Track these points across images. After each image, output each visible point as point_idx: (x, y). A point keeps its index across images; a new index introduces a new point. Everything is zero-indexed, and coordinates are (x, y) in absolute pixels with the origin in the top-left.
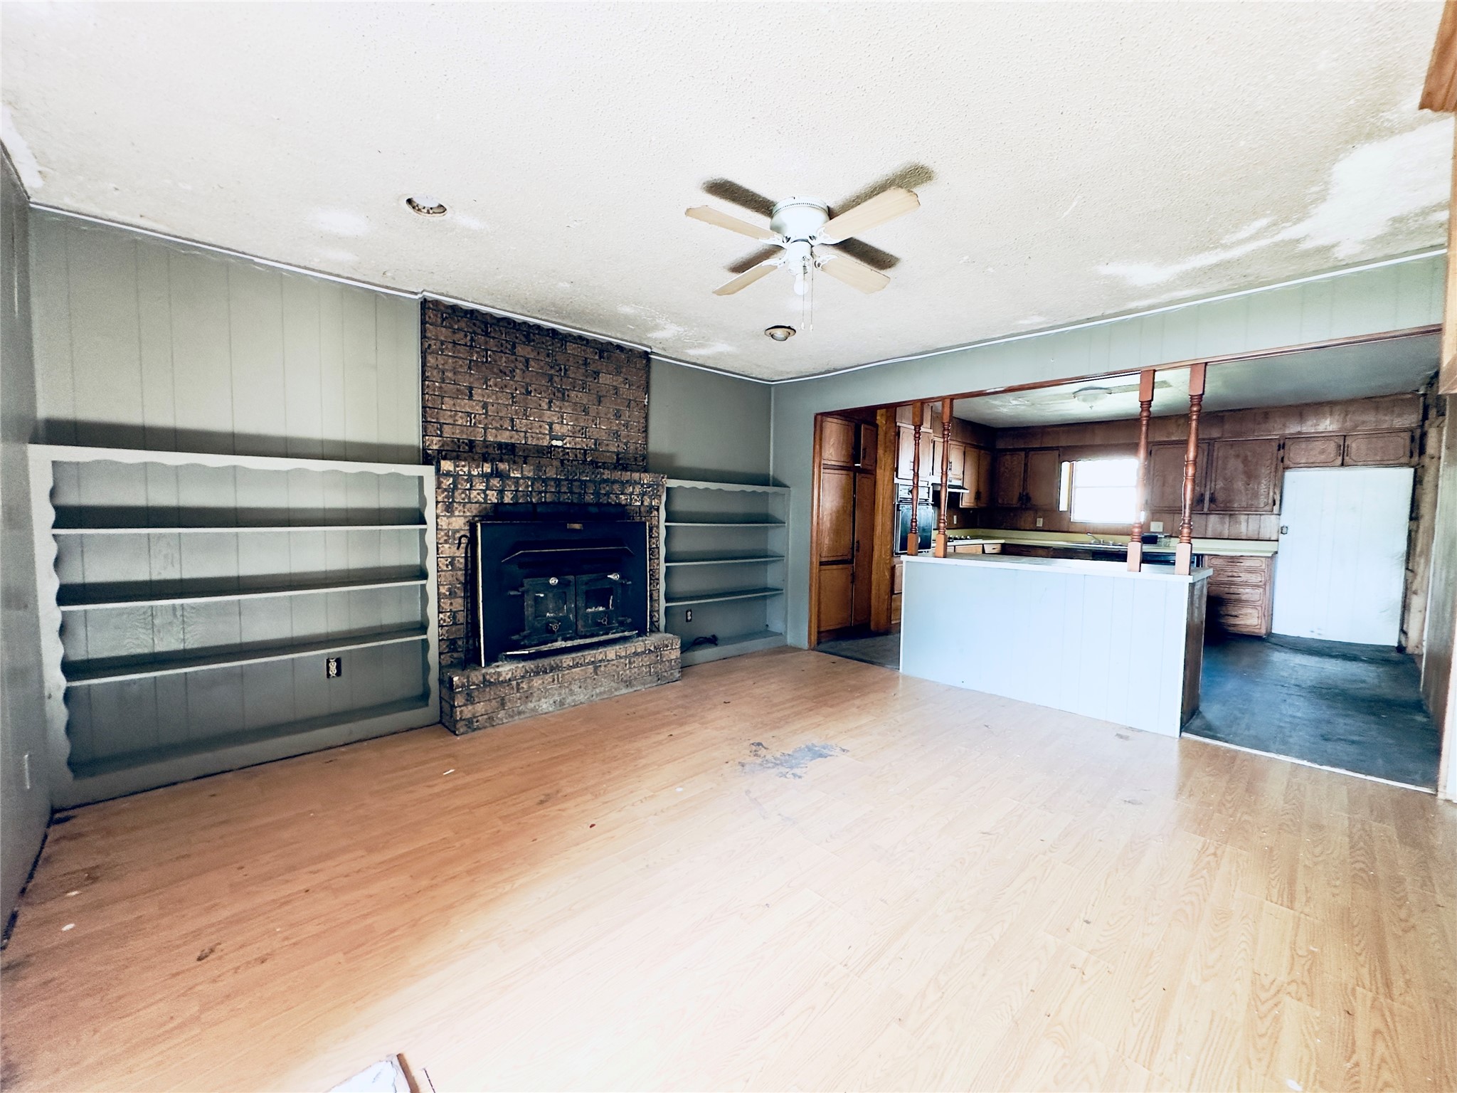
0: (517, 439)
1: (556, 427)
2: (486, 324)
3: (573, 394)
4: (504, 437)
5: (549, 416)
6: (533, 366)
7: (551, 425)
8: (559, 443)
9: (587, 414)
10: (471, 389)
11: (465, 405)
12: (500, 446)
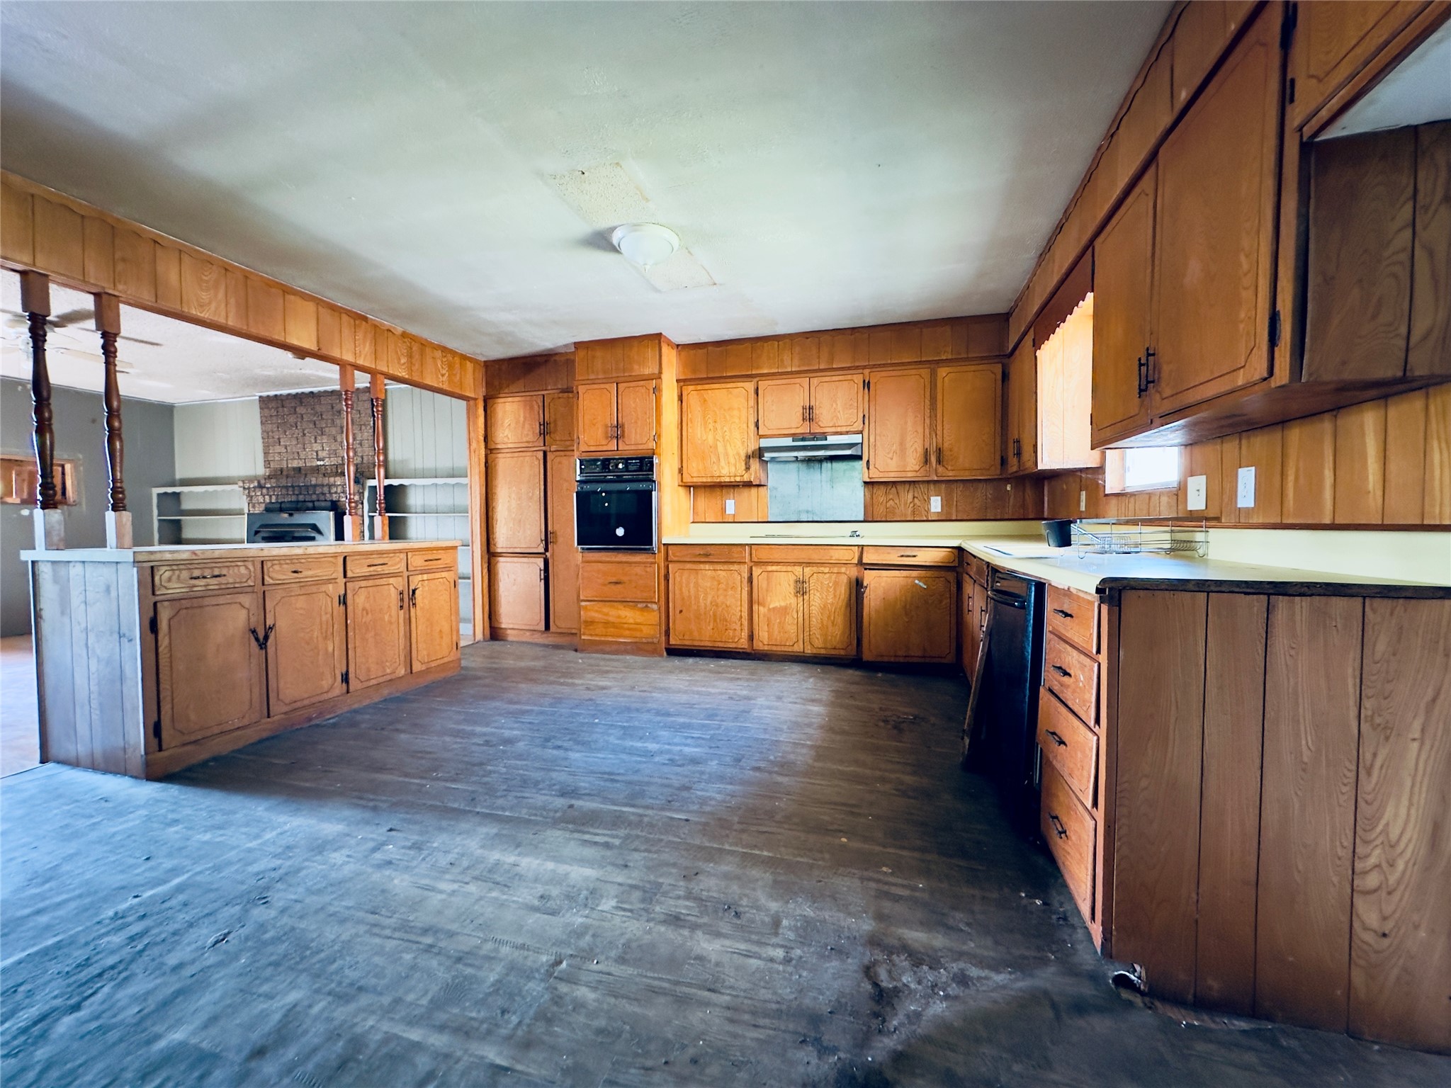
0: (301, 464)
1: (320, 453)
2: (282, 400)
3: (327, 430)
4: (295, 464)
5: (317, 447)
6: (306, 418)
7: (317, 452)
8: (322, 463)
9: (336, 441)
10: (279, 439)
11: (278, 449)
12: (294, 469)
